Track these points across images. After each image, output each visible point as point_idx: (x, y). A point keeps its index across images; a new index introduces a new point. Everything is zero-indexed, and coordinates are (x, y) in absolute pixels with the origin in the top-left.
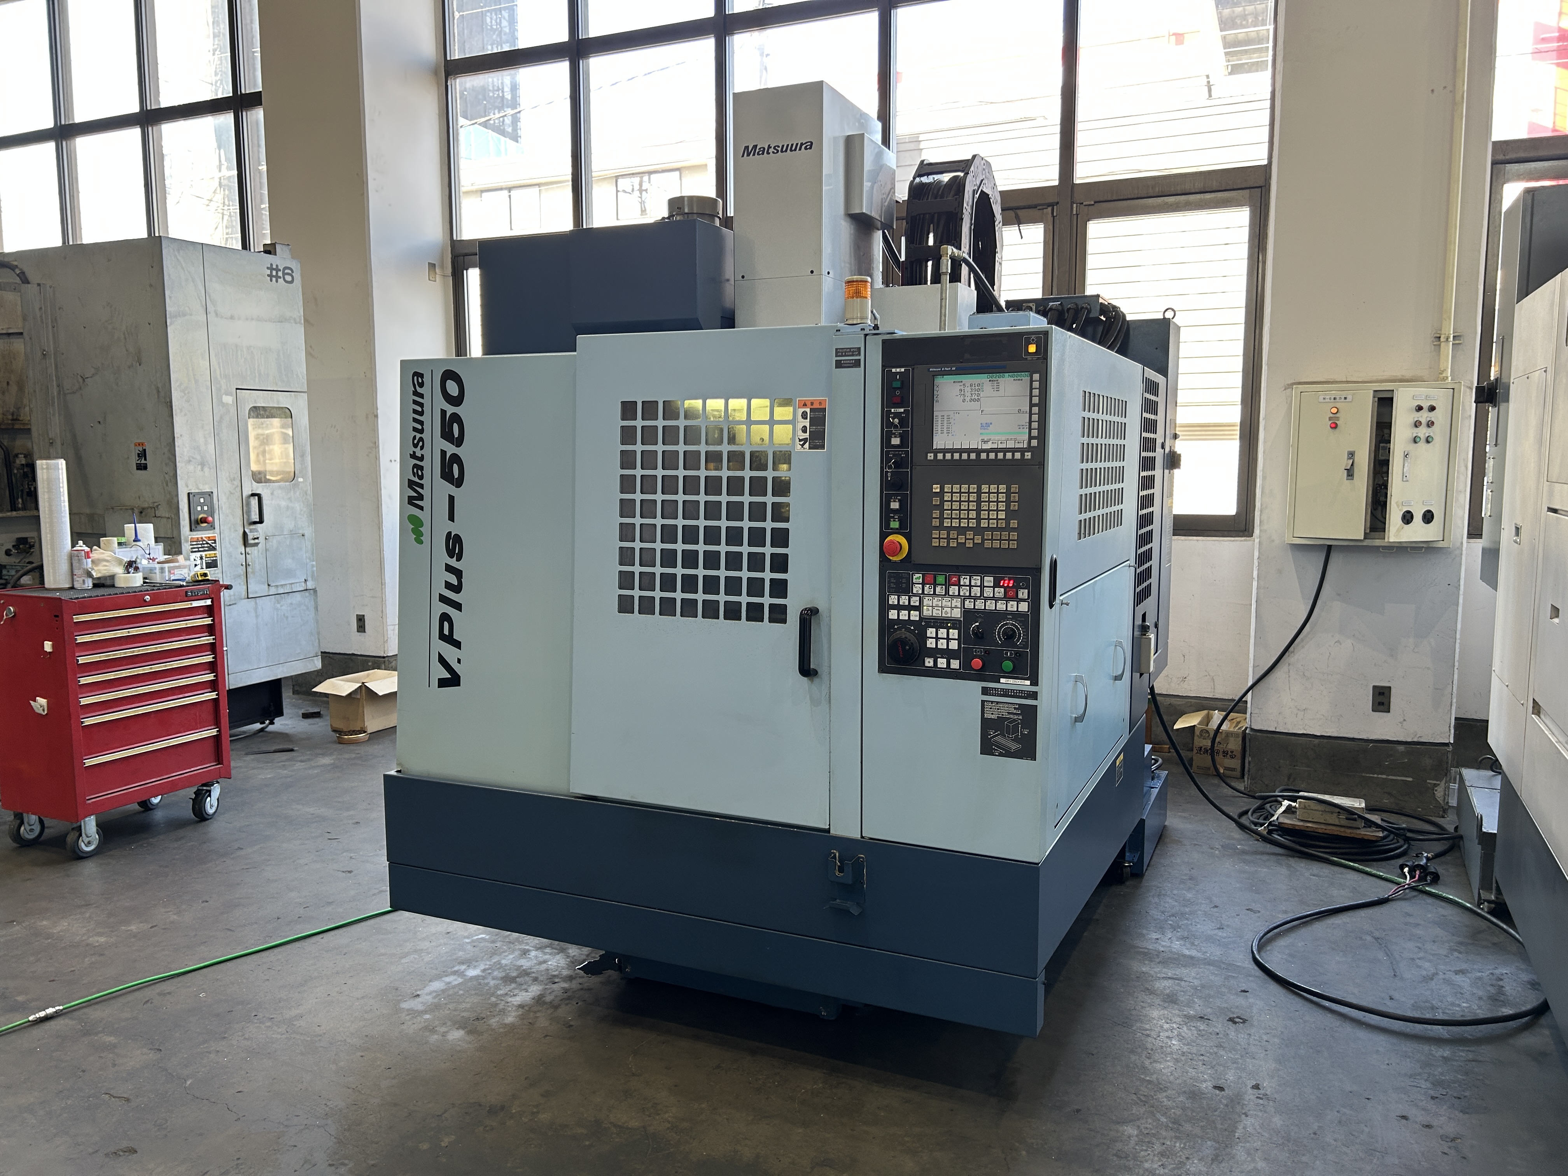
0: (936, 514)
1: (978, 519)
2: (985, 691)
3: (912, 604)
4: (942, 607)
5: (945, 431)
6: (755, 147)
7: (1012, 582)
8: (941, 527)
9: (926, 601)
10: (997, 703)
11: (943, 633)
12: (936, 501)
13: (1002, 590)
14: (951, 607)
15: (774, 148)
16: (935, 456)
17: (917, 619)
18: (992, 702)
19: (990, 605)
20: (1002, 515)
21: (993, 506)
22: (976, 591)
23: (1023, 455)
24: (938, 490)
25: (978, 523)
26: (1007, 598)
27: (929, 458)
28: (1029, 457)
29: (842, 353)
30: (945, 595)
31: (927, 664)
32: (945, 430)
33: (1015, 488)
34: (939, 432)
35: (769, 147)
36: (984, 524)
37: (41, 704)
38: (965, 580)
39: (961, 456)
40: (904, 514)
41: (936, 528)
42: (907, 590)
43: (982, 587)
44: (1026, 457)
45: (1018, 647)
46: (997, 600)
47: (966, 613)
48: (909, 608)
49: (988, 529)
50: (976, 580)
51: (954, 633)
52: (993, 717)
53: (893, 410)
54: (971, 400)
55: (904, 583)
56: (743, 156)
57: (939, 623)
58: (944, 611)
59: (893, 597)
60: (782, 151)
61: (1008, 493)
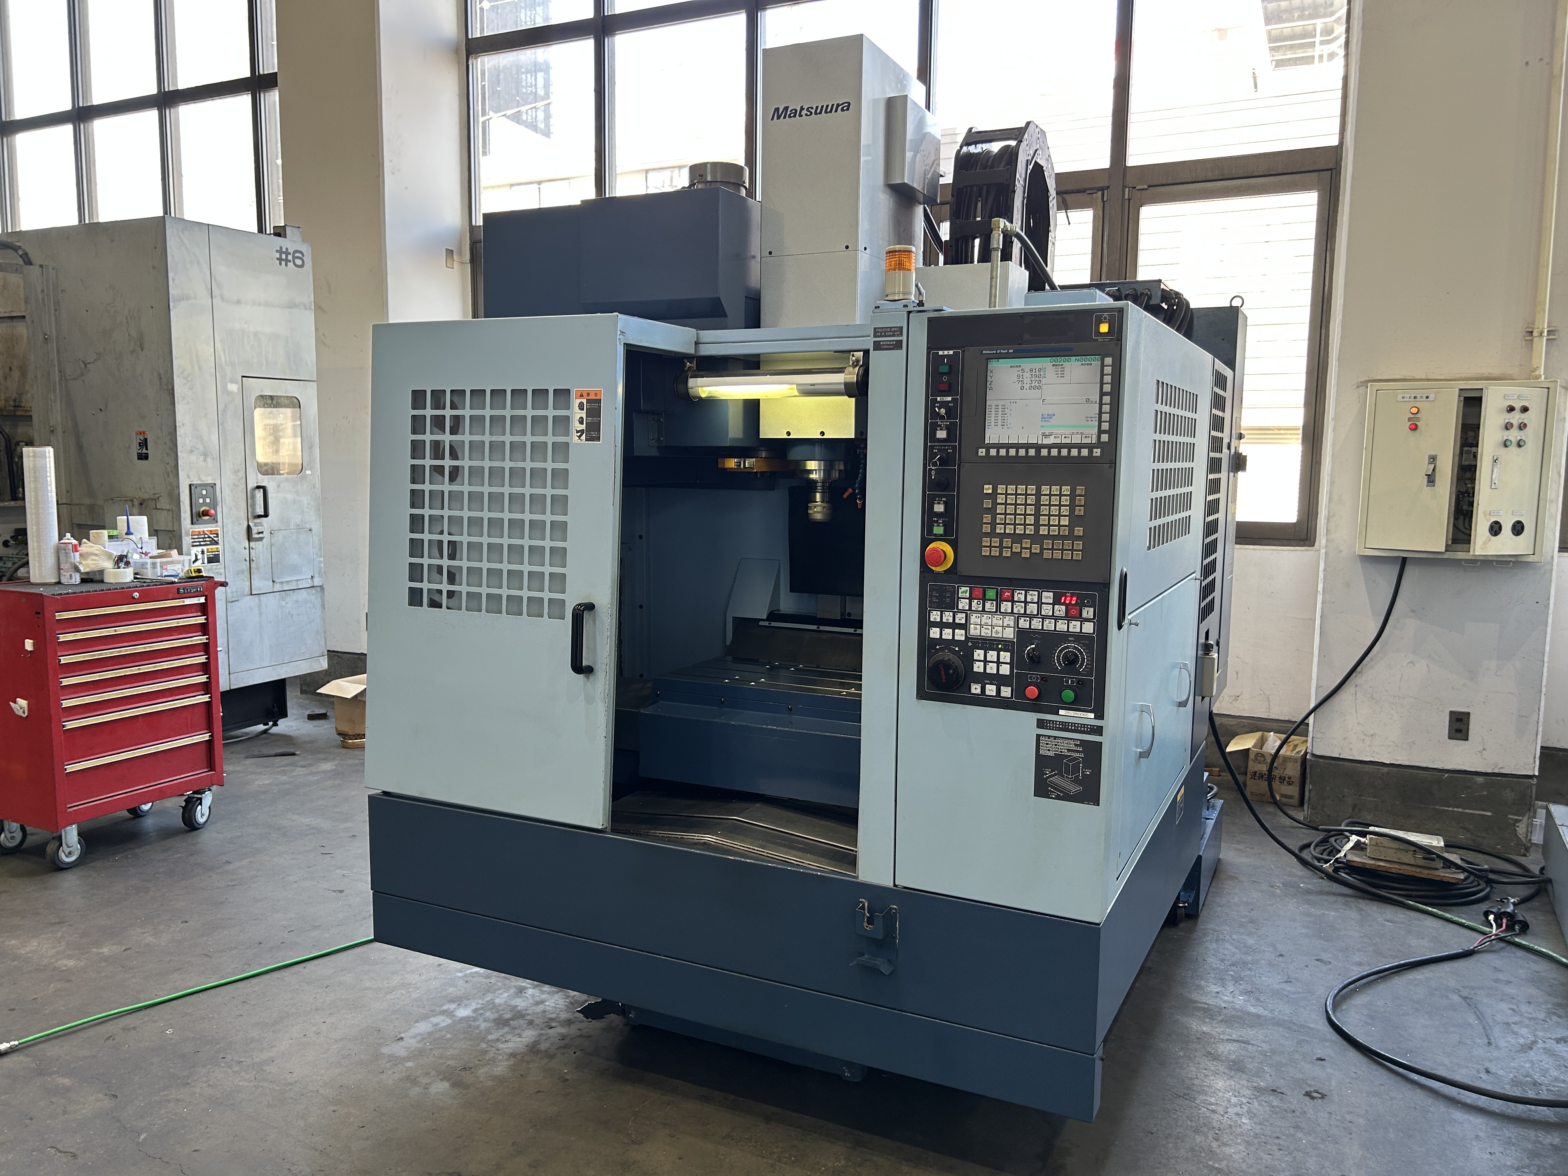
0: (987, 518)
1: (1037, 525)
2: (1041, 724)
3: (957, 621)
4: (992, 626)
5: (1000, 424)
6: (786, 108)
7: (1074, 599)
8: (992, 534)
9: (974, 619)
10: (1055, 738)
11: (992, 655)
12: (988, 504)
13: (1064, 607)
14: (1003, 626)
15: (808, 110)
16: (988, 452)
17: (963, 638)
18: (1049, 737)
19: (1049, 625)
20: (1065, 521)
21: (1054, 510)
22: (1032, 608)
23: (1091, 452)
24: (990, 491)
25: (1037, 530)
26: (1068, 617)
27: (980, 454)
28: (1099, 454)
29: (881, 333)
30: (996, 612)
31: (973, 691)
32: (999, 421)
33: (1080, 490)
34: (993, 424)
35: (802, 109)
36: (1043, 531)
37: (21, 705)
38: (1020, 595)
39: (1017, 452)
40: (948, 518)
41: (987, 535)
42: (951, 605)
43: (1040, 603)
44: (1094, 454)
45: (1080, 674)
46: (1056, 619)
47: (1021, 634)
48: (954, 626)
49: (1048, 536)
50: (1033, 596)
51: (1006, 656)
52: (1051, 754)
53: (939, 399)
54: (1031, 388)
55: (948, 597)
56: (772, 119)
57: (988, 644)
58: (994, 630)
59: (935, 612)
60: (816, 113)
61: (1073, 496)
